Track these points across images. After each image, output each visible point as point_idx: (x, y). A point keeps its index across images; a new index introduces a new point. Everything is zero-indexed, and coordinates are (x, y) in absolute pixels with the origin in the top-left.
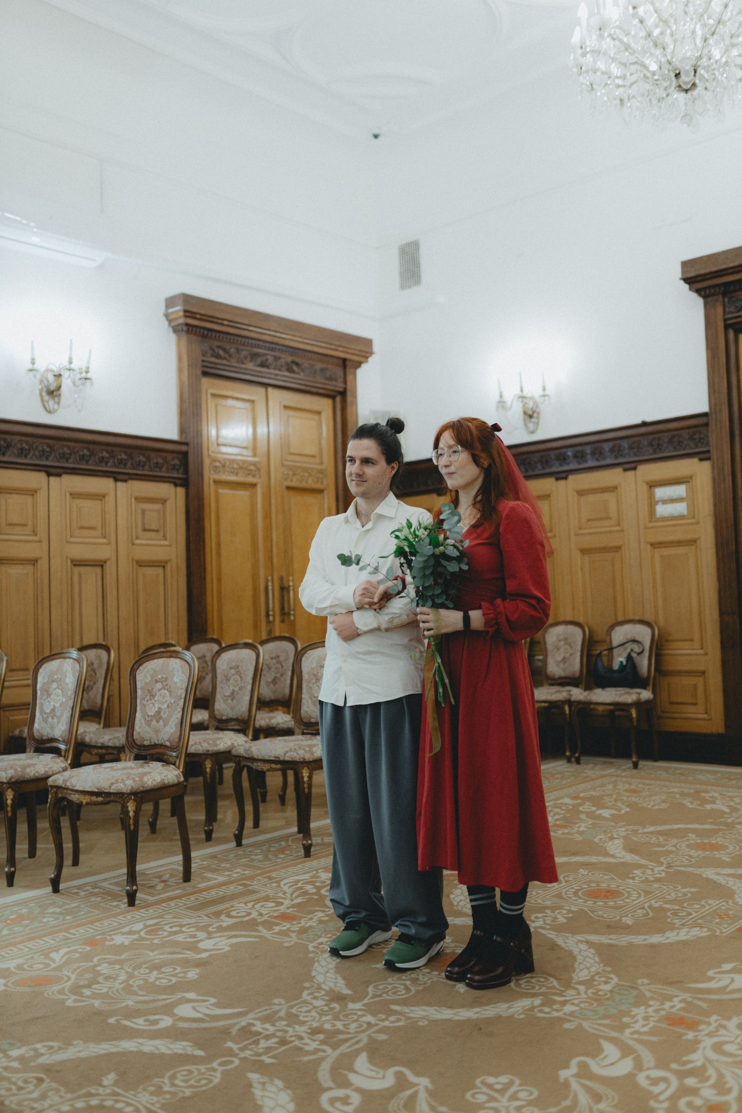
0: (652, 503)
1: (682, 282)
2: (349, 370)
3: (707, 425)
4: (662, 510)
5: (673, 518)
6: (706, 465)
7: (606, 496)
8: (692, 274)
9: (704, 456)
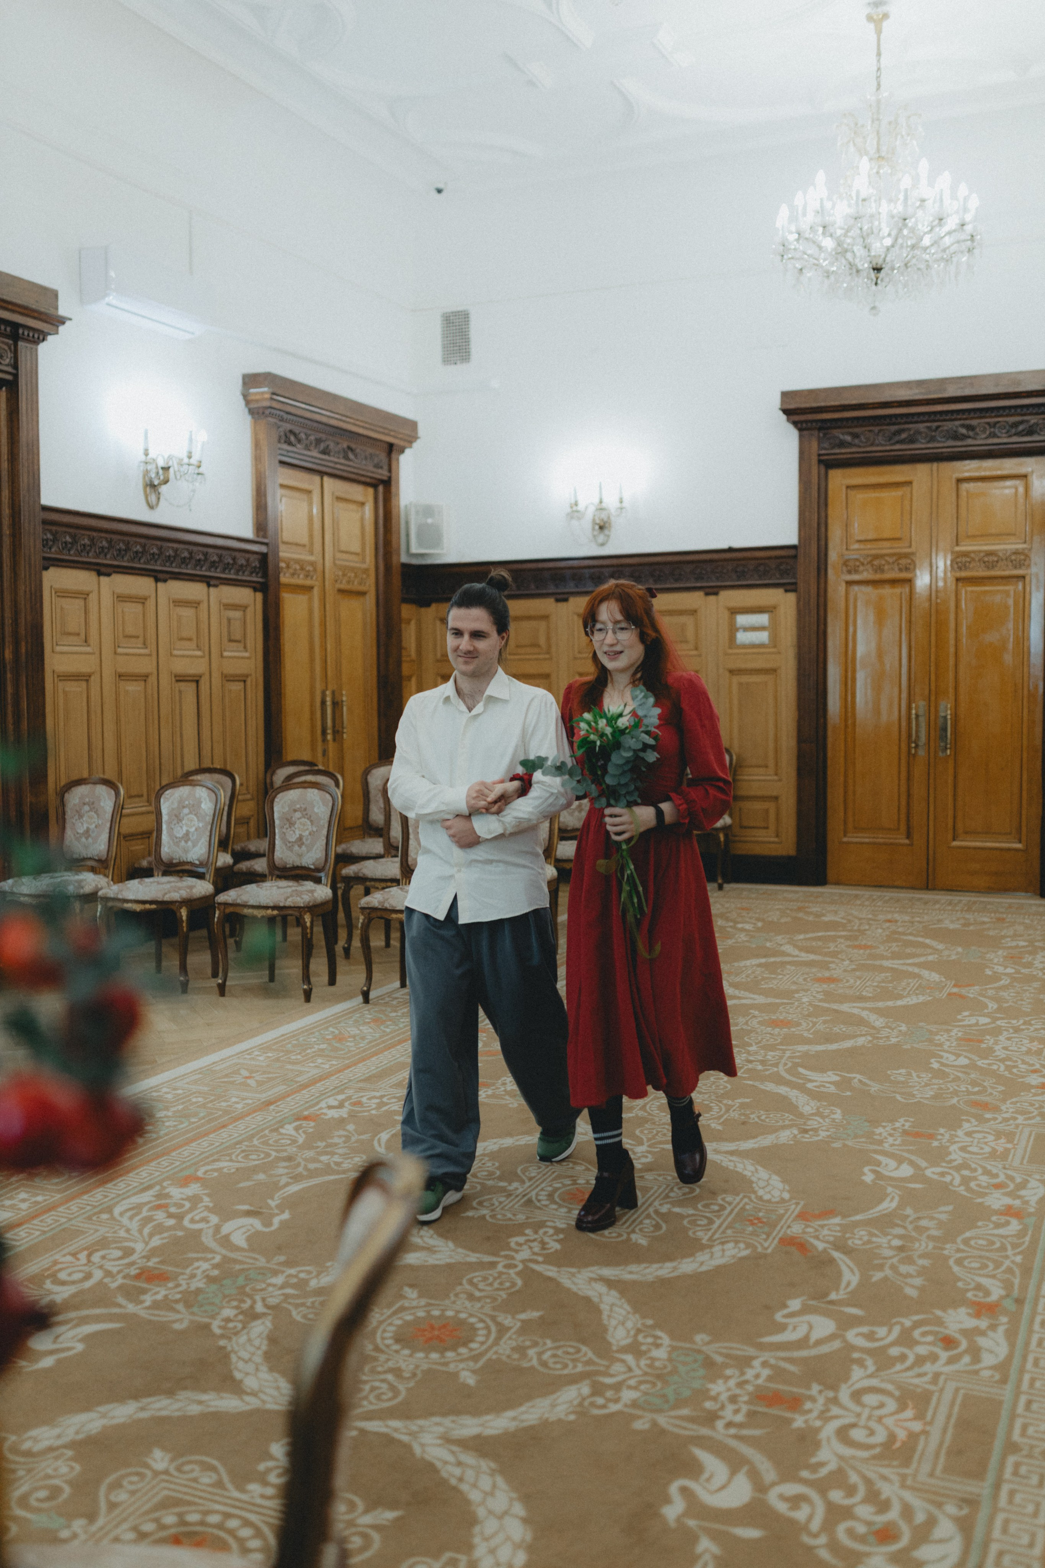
0: (733, 629)
1: (781, 413)
2: (394, 455)
3: (795, 557)
4: (742, 637)
5: (753, 646)
6: (792, 597)
7: (683, 619)
8: (792, 406)
9: (790, 588)
